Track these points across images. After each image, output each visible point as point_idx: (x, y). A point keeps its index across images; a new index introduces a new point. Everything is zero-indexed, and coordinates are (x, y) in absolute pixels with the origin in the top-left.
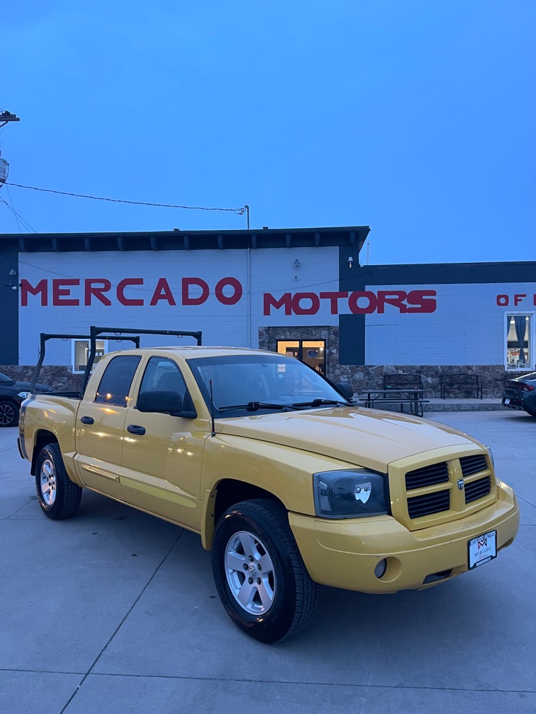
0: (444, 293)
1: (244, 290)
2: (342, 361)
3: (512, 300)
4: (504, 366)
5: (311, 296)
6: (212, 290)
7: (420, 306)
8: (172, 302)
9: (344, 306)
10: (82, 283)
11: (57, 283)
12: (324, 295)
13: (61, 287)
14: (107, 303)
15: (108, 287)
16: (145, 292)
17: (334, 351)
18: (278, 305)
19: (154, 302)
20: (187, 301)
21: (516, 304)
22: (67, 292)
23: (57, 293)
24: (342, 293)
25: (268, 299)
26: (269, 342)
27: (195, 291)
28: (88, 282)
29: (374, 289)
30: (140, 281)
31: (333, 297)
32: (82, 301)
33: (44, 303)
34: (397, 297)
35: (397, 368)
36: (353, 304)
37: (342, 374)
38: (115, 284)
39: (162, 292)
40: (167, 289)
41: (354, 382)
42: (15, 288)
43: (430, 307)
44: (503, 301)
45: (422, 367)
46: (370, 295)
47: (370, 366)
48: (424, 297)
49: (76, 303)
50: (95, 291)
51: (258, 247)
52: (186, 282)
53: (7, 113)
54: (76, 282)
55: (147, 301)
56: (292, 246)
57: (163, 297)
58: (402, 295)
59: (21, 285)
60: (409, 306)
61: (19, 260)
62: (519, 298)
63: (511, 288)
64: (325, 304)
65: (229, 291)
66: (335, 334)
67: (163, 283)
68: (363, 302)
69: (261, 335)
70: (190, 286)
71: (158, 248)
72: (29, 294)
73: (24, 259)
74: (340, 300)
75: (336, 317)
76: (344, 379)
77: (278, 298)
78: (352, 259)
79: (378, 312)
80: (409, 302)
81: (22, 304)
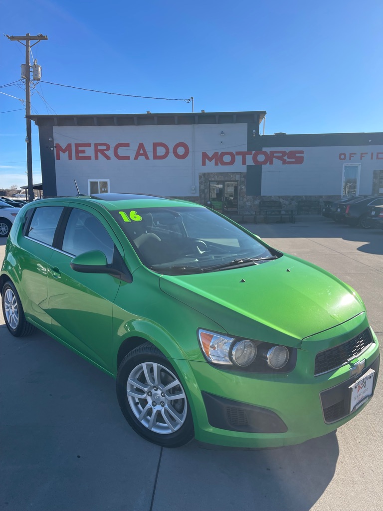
0: (308, 152)
1: (190, 150)
2: (248, 193)
3: (348, 156)
4: (341, 196)
5: (231, 154)
6: (171, 150)
7: (294, 160)
8: (147, 158)
9: (250, 160)
10: (93, 147)
11: (77, 145)
12: (238, 153)
13: (80, 148)
14: (108, 158)
15: (108, 148)
16: (131, 152)
17: (243, 187)
18: (210, 160)
19: (136, 158)
20: (156, 157)
21: (350, 159)
22: (83, 152)
23: (78, 152)
24: (249, 152)
25: (205, 156)
26: (205, 182)
27: (161, 151)
28: (96, 145)
29: (267, 150)
30: (127, 145)
31: (243, 154)
32: (93, 157)
33: (70, 158)
34: (281, 155)
35: (279, 197)
36: (255, 159)
37: (248, 200)
38: (112, 146)
39: (141, 151)
40: (144, 150)
41: (254, 205)
42: (52, 149)
43: (300, 160)
44: (342, 157)
45: (294, 196)
46: (265, 153)
47: (264, 196)
48: (297, 155)
49: (89, 158)
50: (101, 151)
51: (198, 123)
52: (155, 145)
53: (41, 35)
54: (89, 145)
55: (132, 156)
56: (219, 123)
57: (142, 154)
58: (284, 153)
59: (55, 147)
60: (288, 160)
61: (54, 131)
62: (352, 155)
63: (347, 149)
64: (239, 158)
65: (181, 150)
66: (244, 177)
67: (141, 146)
68: (261, 158)
69: (200, 177)
70: (158, 148)
71: (139, 124)
72: (61, 152)
73: (57, 130)
74: (247, 157)
75: (245, 167)
76: (249, 204)
77: (210, 155)
78: (254, 131)
79: (270, 164)
80: (288, 158)
81: (57, 159)
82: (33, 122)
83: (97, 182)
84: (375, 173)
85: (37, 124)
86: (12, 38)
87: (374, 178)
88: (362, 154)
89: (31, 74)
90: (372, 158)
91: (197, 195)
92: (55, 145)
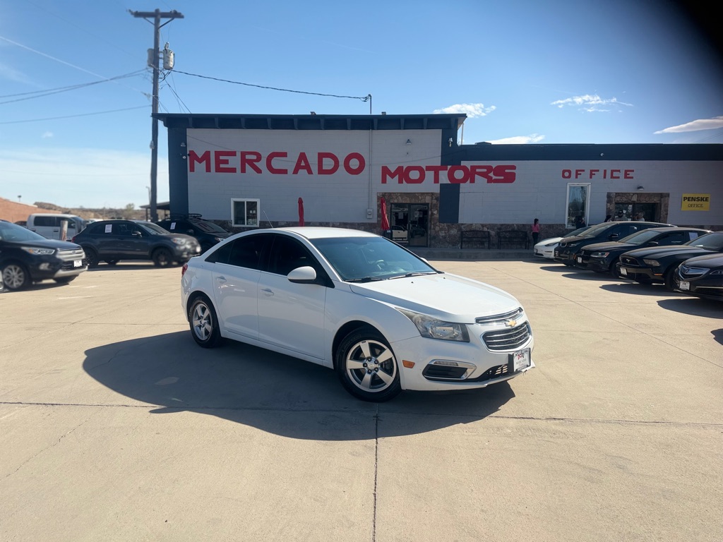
0: (522, 168)
1: (367, 163)
2: (442, 220)
3: (573, 173)
5: (419, 169)
6: (341, 162)
7: (503, 178)
8: (310, 172)
9: (444, 177)
10: (239, 155)
11: (218, 154)
12: (429, 168)
13: (221, 158)
14: (259, 171)
15: (259, 158)
16: (289, 163)
17: (435, 212)
18: (392, 176)
19: (296, 172)
20: (321, 171)
21: (577, 177)
22: (226, 162)
23: (218, 162)
24: (443, 167)
25: (385, 171)
27: (328, 164)
28: (243, 154)
29: (468, 164)
30: (284, 155)
31: (436, 170)
32: (239, 170)
33: (208, 169)
34: (485, 170)
35: (483, 226)
36: (451, 176)
37: (441, 229)
38: (265, 155)
39: (302, 163)
40: (306, 161)
41: (450, 236)
42: (184, 157)
43: (510, 178)
44: (567, 174)
45: (502, 225)
46: (464, 169)
47: (462, 224)
48: (507, 171)
49: (233, 170)
50: (249, 161)
51: (379, 128)
52: (321, 156)
54: (233, 154)
55: (291, 170)
56: (405, 128)
57: (303, 168)
58: (489, 168)
59: (189, 155)
60: (494, 177)
61: (187, 134)
62: (579, 172)
63: (573, 165)
64: (430, 175)
65: (354, 164)
66: (437, 199)
67: (303, 156)
68: (459, 174)
69: (378, 198)
70: (324, 159)
71: (300, 128)
72: (196, 163)
73: (192, 133)
74: (441, 173)
75: (438, 186)
76: (442, 234)
77: (393, 170)
78: (451, 140)
79: (471, 182)
80: (494, 174)
81: (191, 171)
82: (161, 123)
83: (244, 203)
84: (609, 196)
85: (165, 125)
86: (137, 15)
87: (607, 202)
88: (591, 171)
89: (161, 61)
90: (605, 177)
91: (375, 220)
92: (188, 153)
